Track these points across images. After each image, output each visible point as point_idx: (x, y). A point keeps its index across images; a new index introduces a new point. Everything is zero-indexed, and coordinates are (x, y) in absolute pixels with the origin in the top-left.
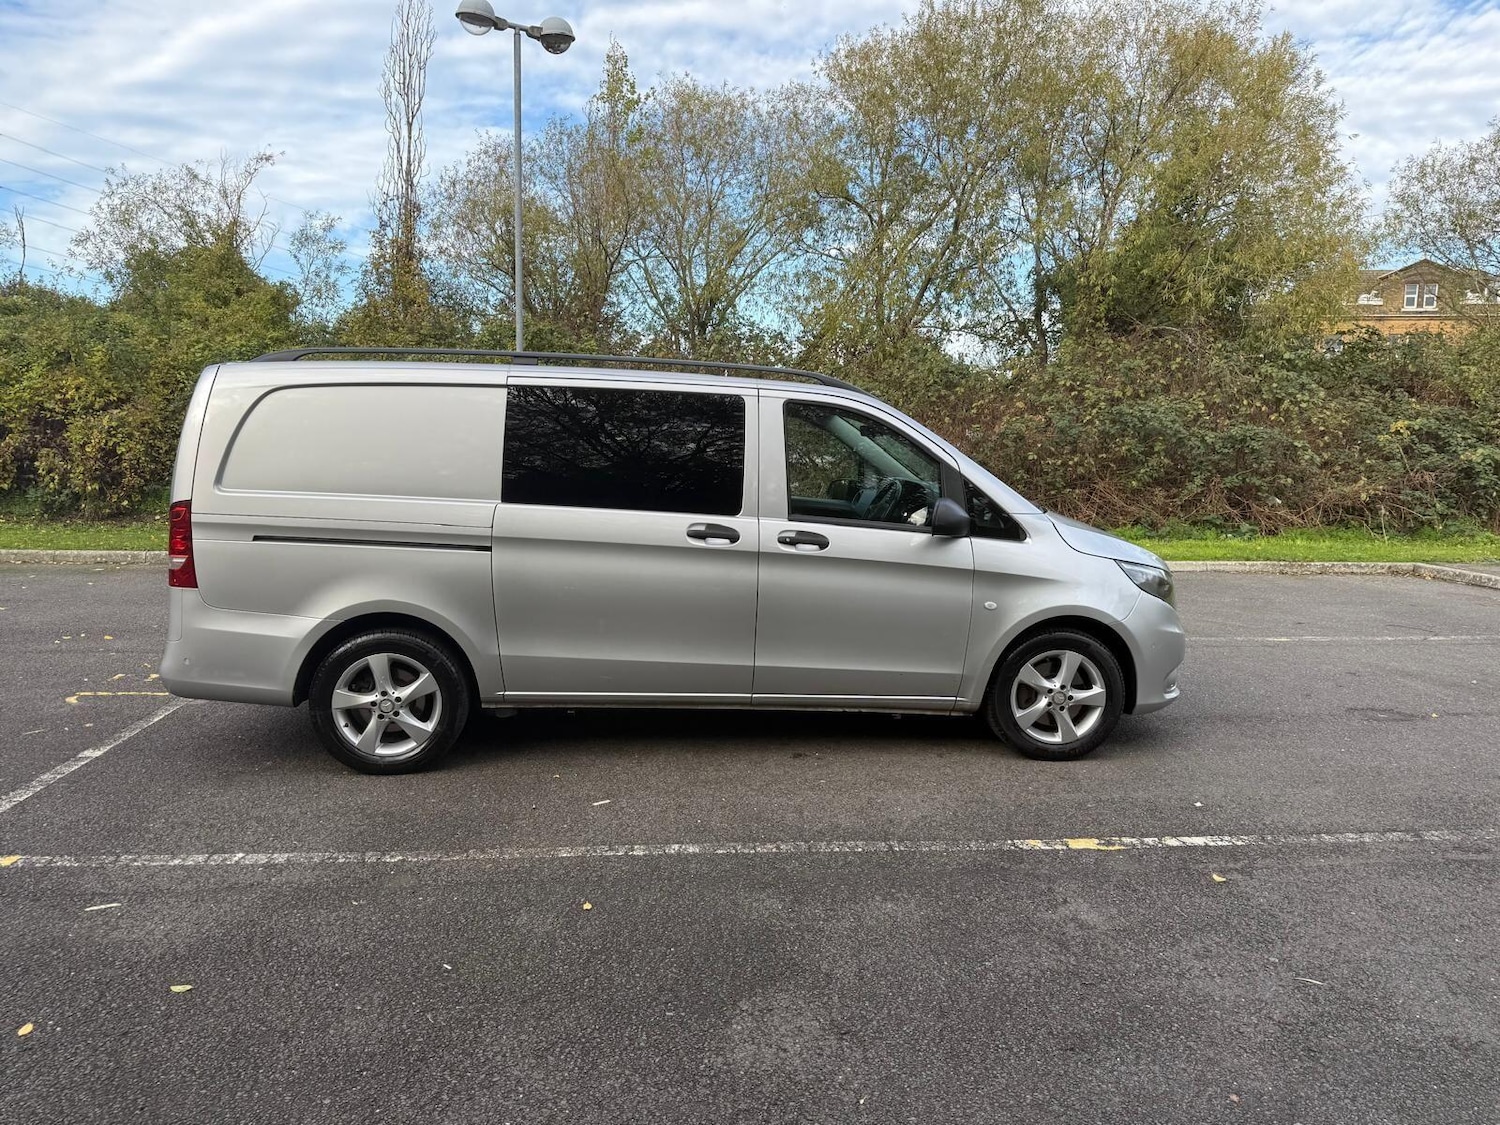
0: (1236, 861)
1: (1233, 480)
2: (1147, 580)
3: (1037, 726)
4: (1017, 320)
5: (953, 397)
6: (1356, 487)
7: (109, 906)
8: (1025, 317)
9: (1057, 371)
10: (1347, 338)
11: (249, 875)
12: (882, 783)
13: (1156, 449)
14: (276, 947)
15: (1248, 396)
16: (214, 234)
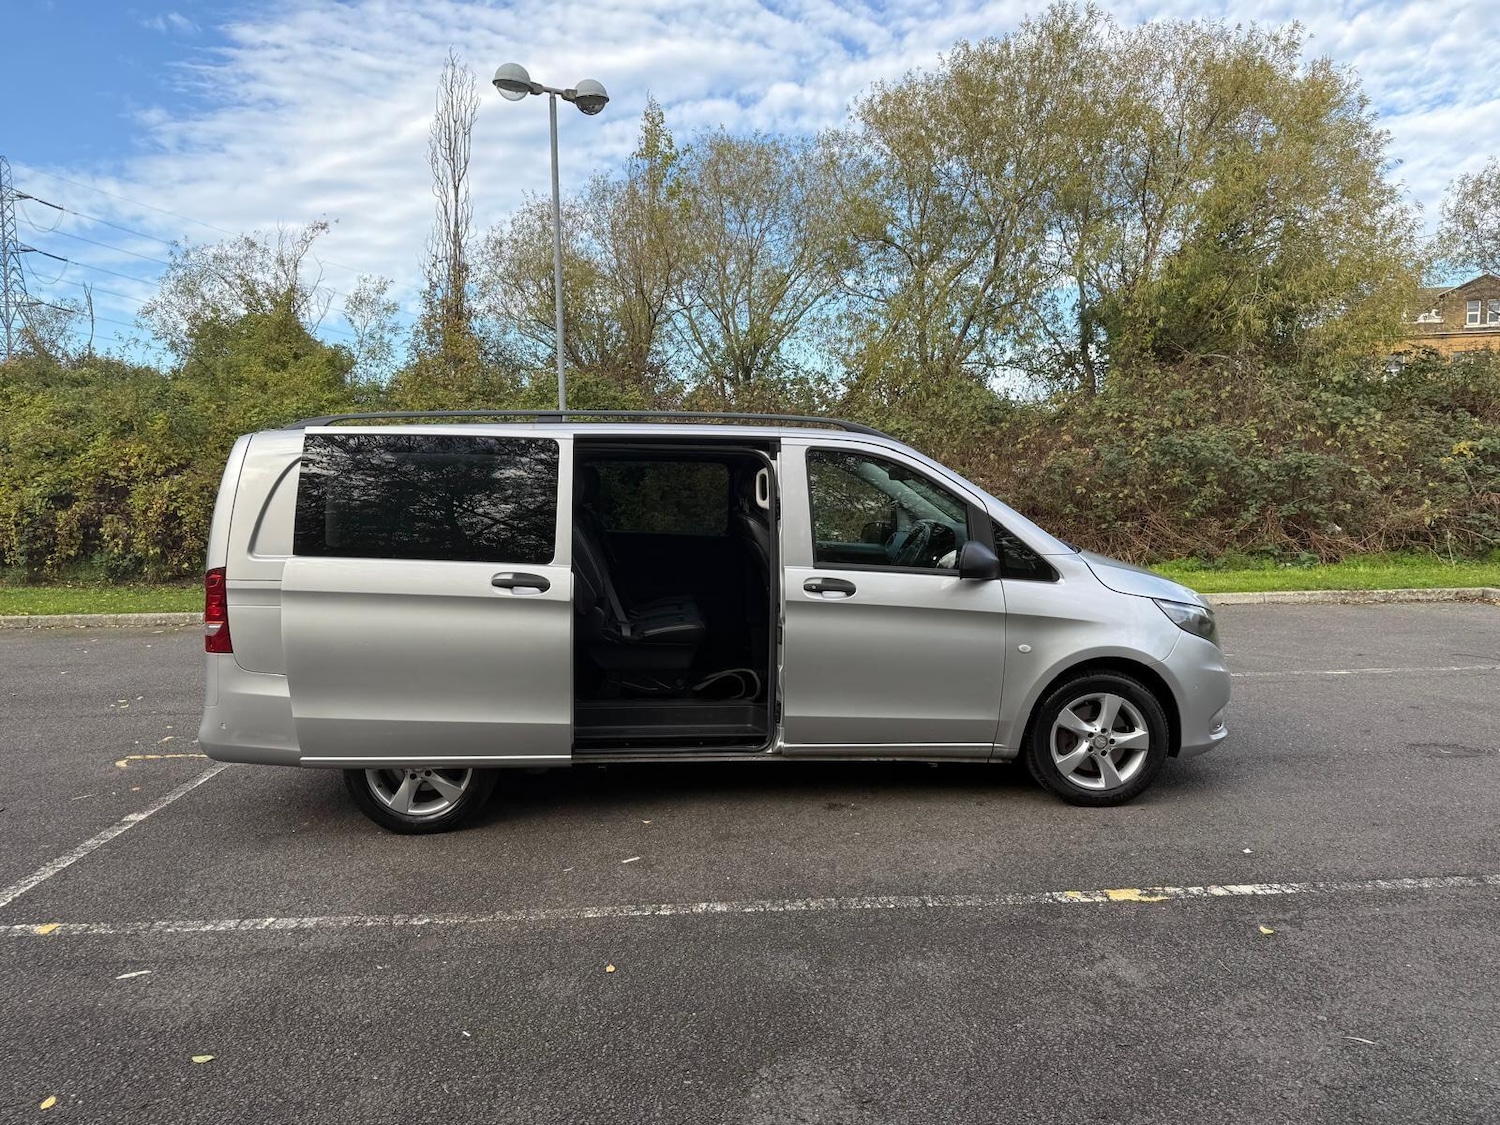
0: (1285, 911)
1: (1289, 509)
2: (1188, 619)
3: (1079, 771)
4: (1063, 352)
5: (998, 433)
6: (1419, 511)
7: (139, 973)
8: (1072, 349)
9: (1104, 404)
10: (1404, 359)
11: (278, 940)
12: (919, 835)
13: (1208, 479)
14: (299, 1015)
15: (1302, 422)
16: (273, 301)
